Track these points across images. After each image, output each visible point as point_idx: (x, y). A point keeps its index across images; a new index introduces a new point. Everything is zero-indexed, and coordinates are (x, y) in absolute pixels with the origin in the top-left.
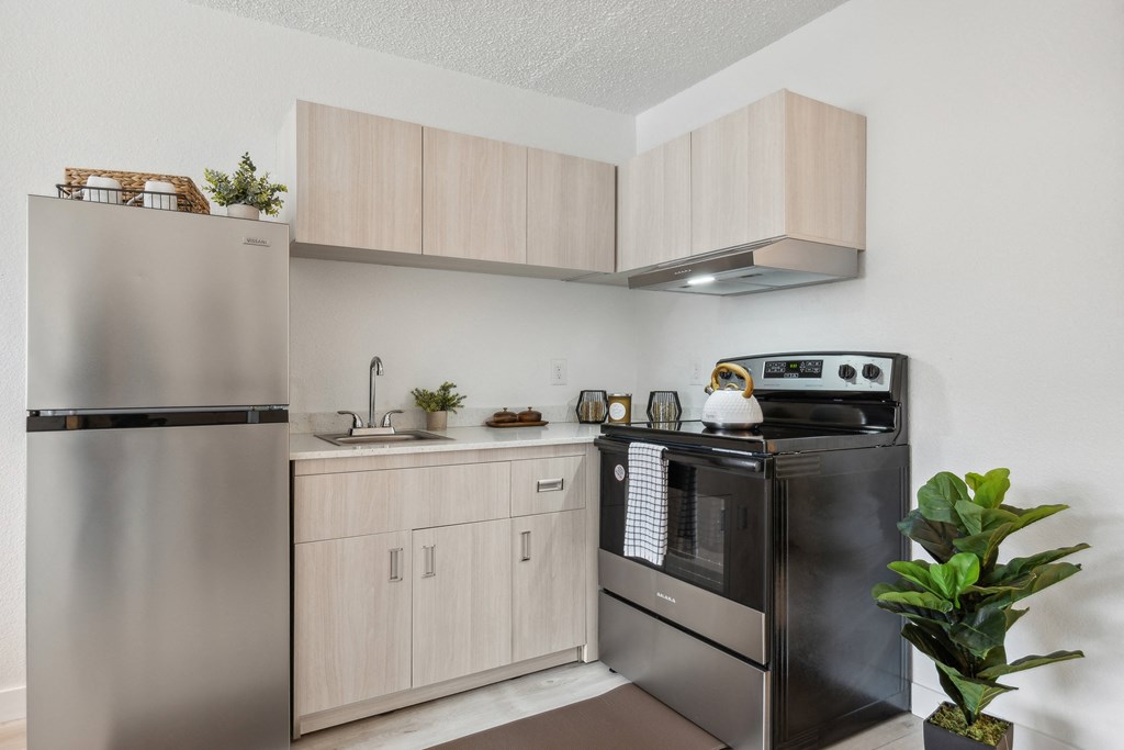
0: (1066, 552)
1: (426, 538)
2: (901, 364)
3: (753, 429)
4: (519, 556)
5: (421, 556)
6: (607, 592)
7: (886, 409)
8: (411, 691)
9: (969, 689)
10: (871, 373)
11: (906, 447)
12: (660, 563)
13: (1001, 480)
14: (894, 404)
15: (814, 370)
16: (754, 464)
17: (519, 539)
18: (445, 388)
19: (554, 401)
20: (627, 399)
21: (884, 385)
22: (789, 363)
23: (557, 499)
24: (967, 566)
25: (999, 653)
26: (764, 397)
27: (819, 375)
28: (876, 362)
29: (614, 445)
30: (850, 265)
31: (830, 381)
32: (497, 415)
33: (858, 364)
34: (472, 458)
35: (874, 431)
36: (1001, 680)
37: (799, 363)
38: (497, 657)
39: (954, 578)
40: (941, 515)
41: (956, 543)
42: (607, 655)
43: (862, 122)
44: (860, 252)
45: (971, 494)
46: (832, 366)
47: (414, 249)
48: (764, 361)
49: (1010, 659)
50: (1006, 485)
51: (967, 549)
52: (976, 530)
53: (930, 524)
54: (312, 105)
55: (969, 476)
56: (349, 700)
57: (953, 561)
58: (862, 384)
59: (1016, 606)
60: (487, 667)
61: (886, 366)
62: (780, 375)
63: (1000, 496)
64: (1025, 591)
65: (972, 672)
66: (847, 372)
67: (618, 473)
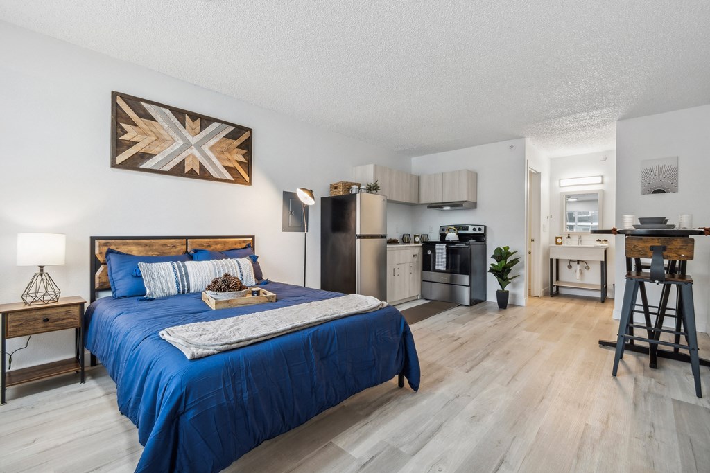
0: (518, 259)
1: (398, 266)
2: (485, 227)
3: (458, 241)
4: (410, 272)
5: (397, 270)
6: (423, 281)
7: (482, 237)
9: (503, 283)
10: (480, 229)
11: (486, 245)
12: (444, 269)
13: (508, 248)
14: (485, 236)
15: (466, 229)
16: (465, 247)
17: (410, 268)
20: (419, 236)
21: (482, 232)
22: (461, 227)
23: (415, 259)
25: (507, 277)
26: (459, 235)
27: (468, 230)
28: (480, 227)
29: (428, 246)
30: (473, 206)
31: (470, 231)
33: (477, 228)
36: (508, 282)
37: (463, 227)
39: (501, 265)
40: (498, 255)
41: (501, 259)
42: (423, 298)
43: (477, 174)
44: (476, 203)
45: (503, 250)
46: (471, 228)
48: (457, 227)
49: (509, 278)
51: (503, 260)
52: (504, 256)
53: (496, 257)
54: (375, 165)
55: (503, 248)
57: (501, 262)
58: (478, 232)
59: (510, 269)
61: (483, 228)
62: (461, 230)
63: (508, 250)
64: (512, 266)
65: (504, 280)
66: (474, 229)
67: (429, 252)
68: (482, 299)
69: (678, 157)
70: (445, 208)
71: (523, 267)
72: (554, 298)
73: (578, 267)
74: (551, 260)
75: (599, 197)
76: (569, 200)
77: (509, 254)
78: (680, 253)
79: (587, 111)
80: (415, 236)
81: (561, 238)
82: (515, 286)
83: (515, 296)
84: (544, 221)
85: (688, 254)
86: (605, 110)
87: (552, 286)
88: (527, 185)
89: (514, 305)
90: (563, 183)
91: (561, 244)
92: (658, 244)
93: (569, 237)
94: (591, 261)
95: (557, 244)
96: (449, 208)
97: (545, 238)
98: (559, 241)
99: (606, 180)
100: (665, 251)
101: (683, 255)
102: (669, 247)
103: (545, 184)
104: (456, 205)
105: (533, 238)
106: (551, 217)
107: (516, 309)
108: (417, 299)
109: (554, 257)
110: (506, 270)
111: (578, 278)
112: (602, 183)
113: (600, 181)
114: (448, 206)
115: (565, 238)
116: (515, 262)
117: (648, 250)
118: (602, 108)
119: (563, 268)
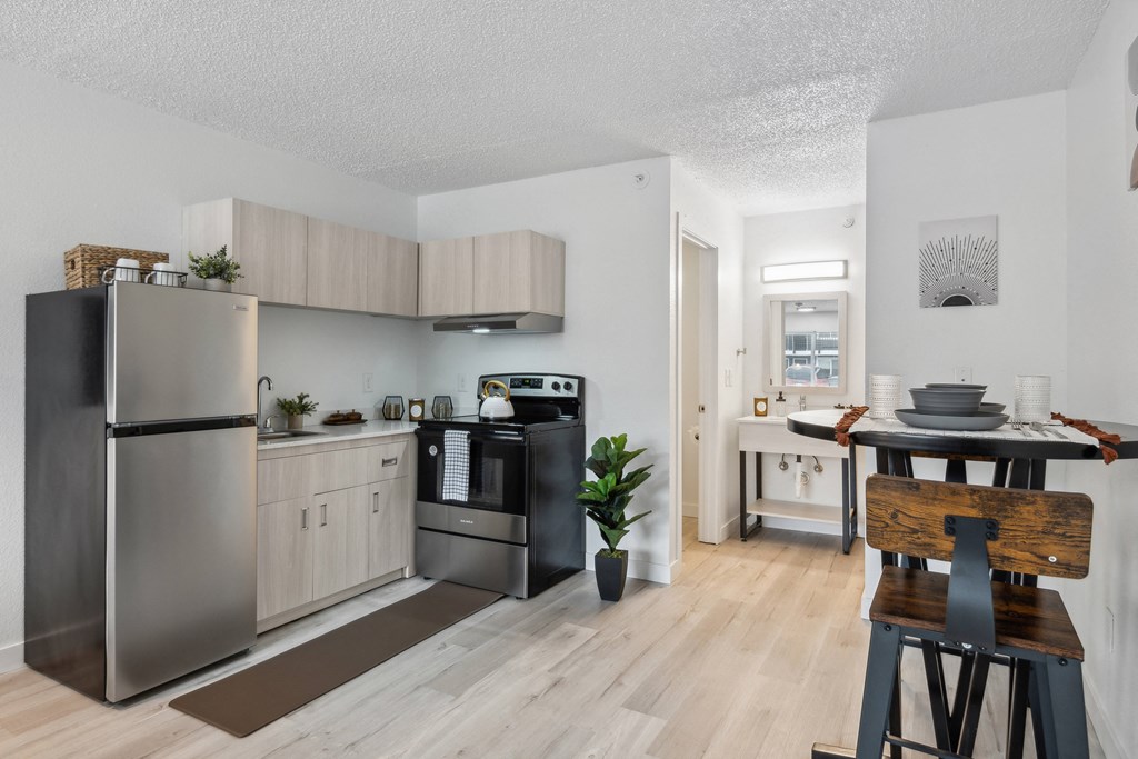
0: (646, 469)
1: (322, 499)
2: (581, 381)
3: (510, 419)
4: (372, 510)
5: (318, 511)
6: (421, 528)
7: (573, 406)
8: (313, 602)
9: (612, 534)
10: (568, 386)
11: (584, 426)
12: (464, 498)
13: (623, 440)
14: (580, 404)
15: (538, 384)
16: (521, 438)
17: (372, 497)
18: (301, 398)
19: (366, 405)
20: (422, 403)
21: (573, 393)
22: (524, 379)
23: (392, 470)
24: (611, 478)
25: (623, 517)
26: (514, 400)
27: (541, 387)
28: (570, 380)
30: (558, 325)
31: (547, 391)
32: (333, 416)
33: (561, 381)
34: (347, 446)
35: (567, 418)
36: (626, 528)
37: (530, 380)
38: (359, 577)
39: (607, 485)
40: (601, 457)
41: (608, 468)
42: (420, 571)
43: (563, 245)
44: (562, 318)
45: (613, 446)
46: (548, 381)
47: (301, 303)
48: (509, 379)
49: (627, 518)
50: (625, 441)
51: (611, 471)
52: (614, 461)
53: (597, 462)
54: (242, 202)
55: (612, 438)
56: (278, 611)
57: (606, 478)
58: (563, 393)
59: (630, 494)
60: (355, 583)
61: (575, 383)
62: (520, 387)
63: (623, 447)
64: (633, 487)
65: (613, 526)
66: (556, 386)
67: (433, 451)
68: (576, 565)
69: (997, 217)
70: (476, 331)
71: (664, 484)
72: (750, 544)
73: (798, 469)
74: (743, 454)
75: (841, 307)
76: (801, 310)
77: (625, 458)
78: (1043, 550)
79: (795, 83)
80: (412, 403)
81: (766, 400)
82: (647, 532)
83: (646, 559)
84: (727, 361)
85: (1072, 557)
86: (837, 83)
87: (744, 515)
88: (676, 279)
89: (644, 583)
90: (770, 274)
91: (765, 414)
92: (973, 513)
93: (781, 399)
94: (824, 458)
95: (757, 414)
96: (486, 331)
97: (729, 401)
98: (761, 407)
99: (853, 269)
100: (994, 537)
101: (1053, 559)
102: (1006, 524)
103: (729, 276)
104: (503, 324)
105: (702, 403)
106: (744, 352)
107: (648, 597)
108: (403, 579)
109: (751, 448)
110: (617, 499)
111: (798, 494)
112: (846, 276)
113: (841, 274)
114: (482, 325)
115: (773, 399)
116: (639, 476)
117: (939, 529)
118: (828, 76)
119: (772, 471)
